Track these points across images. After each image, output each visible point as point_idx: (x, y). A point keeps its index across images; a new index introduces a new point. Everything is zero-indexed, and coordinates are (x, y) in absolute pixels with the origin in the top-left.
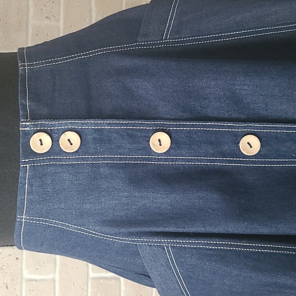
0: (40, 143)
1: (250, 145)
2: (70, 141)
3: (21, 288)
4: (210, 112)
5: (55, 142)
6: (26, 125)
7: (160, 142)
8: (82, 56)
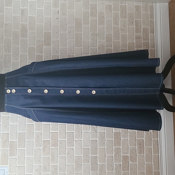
0: (8, 91)
1: (46, 91)
2: (14, 91)
3: (9, 127)
4: (39, 85)
5: (11, 91)
6: (6, 88)
7: (30, 91)
8: (16, 75)
